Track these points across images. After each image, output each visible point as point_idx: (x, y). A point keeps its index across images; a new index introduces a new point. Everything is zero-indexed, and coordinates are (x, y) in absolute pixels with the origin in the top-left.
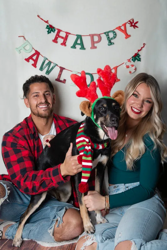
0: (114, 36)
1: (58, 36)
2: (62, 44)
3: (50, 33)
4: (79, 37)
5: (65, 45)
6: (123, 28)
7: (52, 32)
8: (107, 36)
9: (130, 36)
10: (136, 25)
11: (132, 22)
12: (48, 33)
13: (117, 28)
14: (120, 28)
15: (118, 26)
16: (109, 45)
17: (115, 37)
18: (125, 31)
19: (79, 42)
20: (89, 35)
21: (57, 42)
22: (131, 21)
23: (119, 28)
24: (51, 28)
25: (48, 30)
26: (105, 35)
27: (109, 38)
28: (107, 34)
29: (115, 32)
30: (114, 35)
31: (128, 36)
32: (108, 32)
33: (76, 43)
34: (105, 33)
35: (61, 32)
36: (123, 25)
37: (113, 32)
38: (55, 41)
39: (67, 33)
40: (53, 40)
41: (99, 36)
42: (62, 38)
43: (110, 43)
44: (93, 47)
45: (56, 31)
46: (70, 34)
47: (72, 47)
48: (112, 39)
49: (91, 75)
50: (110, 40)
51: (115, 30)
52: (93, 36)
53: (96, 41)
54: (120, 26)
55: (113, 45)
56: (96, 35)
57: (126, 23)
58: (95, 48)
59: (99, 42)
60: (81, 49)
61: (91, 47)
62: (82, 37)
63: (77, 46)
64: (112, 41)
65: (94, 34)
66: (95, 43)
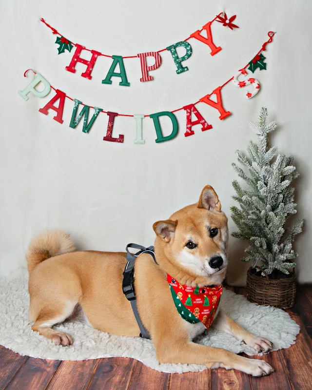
0: (187, 53)
1: (77, 59)
2: (83, 75)
3: (63, 51)
4: (118, 60)
5: (90, 78)
6: (204, 34)
7: (66, 50)
8: (173, 54)
9: (220, 49)
10: (234, 23)
11: (224, 18)
12: (59, 53)
13: (192, 36)
14: (199, 34)
15: (194, 31)
16: (178, 73)
17: (189, 56)
18: (209, 41)
19: (117, 70)
20: (137, 55)
21: (74, 71)
22: (221, 16)
23: (197, 35)
24: (64, 43)
25: (58, 46)
26: (169, 52)
27: (178, 57)
28: (172, 48)
29: (189, 44)
30: (187, 51)
31: (216, 50)
32: (175, 47)
33: (111, 73)
34: (169, 49)
35: (83, 51)
36: (204, 28)
37: (185, 43)
38: (71, 68)
39: (94, 52)
40: (67, 67)
41: (157, 55)
42: (85, 62)
43: (182, 69)
44: (146, 78)
45: (74, 49)
46: (99, 54)
47: (104, 82)
48: (183, 59)
49: (171, 115)
50: (180, 62)
51: (188, 41)
52: (146, 56)
53: (152, 67)
54: (198, 31)
55: (188, 71)
56: (151, 55)
57: (211, 23)
58: (148, 80)
59: (157, 68)
60: (121, 84)
61: (141, 79)
62: (124, 59)
63: (113, 79)
64: (184, 64)
65: (148, 53)
66: (149, 70)
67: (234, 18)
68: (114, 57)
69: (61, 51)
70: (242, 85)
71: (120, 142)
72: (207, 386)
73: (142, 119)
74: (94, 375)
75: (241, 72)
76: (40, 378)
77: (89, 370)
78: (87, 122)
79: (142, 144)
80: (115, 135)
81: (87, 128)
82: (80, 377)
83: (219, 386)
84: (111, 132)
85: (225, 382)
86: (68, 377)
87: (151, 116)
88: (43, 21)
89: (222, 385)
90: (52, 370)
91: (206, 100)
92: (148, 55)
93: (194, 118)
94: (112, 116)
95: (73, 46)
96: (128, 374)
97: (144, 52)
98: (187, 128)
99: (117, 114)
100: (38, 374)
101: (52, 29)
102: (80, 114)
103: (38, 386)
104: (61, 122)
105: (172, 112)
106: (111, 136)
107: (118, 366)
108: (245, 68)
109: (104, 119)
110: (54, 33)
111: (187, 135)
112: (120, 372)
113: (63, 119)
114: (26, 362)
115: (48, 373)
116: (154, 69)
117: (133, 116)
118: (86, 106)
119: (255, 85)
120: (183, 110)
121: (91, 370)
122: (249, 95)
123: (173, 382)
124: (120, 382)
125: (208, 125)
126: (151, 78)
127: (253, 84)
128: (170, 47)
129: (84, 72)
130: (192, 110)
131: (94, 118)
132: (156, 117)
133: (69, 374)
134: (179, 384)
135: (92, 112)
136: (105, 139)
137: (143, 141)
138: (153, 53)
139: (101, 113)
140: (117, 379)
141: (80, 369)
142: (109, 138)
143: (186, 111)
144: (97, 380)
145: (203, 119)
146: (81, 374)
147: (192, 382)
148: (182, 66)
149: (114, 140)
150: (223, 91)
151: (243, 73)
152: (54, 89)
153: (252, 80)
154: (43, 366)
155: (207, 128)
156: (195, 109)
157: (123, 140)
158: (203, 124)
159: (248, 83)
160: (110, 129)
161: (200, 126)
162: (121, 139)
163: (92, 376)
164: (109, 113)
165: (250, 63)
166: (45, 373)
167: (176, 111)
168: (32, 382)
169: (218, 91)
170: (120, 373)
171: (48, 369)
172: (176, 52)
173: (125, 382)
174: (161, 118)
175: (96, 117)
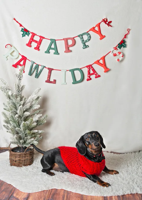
0: (88, 39)
1: (32, 40)
2: (35, 48)
3: (25, 36)
4: (53, 41)
5: (39, 50)
6: (97, 29)
9: (105, 36)
12: (23, 37)
13: (90, 30)
16: (84, 49)
18: (99, 32)
19: (53, 46)
20: (63, 39)
21: (30, 46)
22: (105, 20)
23: (93, 29)
24: (25, 32)
25: (22, 33)
26: (79, 38)
27: (83, 40)
28: (81, 36)
29: (89, 34)
30: (88, 37)
31: (102, 37)
33: (50, 48)
34: (79, 36)
35: (35, 36)
36: (96, 26)
37: (87, 33)
38: (29, 45)
39: (40, 37)
40: (27, 44)
41: (73, 39)
42: (36, 42)
45: (31, 35)
46: (44, 38)
47: (46, 52)
48: (86, 41)
49: (80, 70)
50: (85, 43)
51: (89, 32)
52: (67, 40)
53: (70, 45)
54: (94, 27)
55: (88, 48)
56: (70, 39)
57: (100, 23)
58: (69, 52)
59: (73, 46)
60: (54, 53)
61: (65, 51)
62: (56, 41)
63: (51, 51)
64: (87, 44)
65: (68, 38)
66: (69, 47)
67: (111, 22)
68: (51, 40)
69: (23, 35)
70: (115, 55)
71: (54, 83)
73: (65, 72)
75: (114, 49)
78: (37, 73)
79: (65, 84)
80: (52, 80)
81: (37, 76)
84: (50, 78)
87: (70, 71)
88: (15, 19)
91: (98, 62)
92: (68, 39)
93: (92, 72)
94: (50, 70)
95: (30, 33)
97: (66, 38)
98: (88, 77)
99: (53, 69)
101: (19, 24)
102: (34, 69)
105: (80, 69)
106: (49, 80)
108: (116, 47)
109: (46, 71)
110: (20, 26)
111: (88, 80)
113: (25, 71)
116: (72, 46)
117: (61, 70)
118: (37, 64)
119: (121, 55)
120: (86, 67)
122: (118, 60)
125: (98, 75)
126: (70, 51)
127: (120, 55)
128: (79, 35)
129: (36, 47)
130: (90, 68)
131: (41, 71)
132: (73, 71)
135: (40, 68)
136: (46, 81)
137: (66, 83)
138: (71, 38)
139: (45, 68)
142: (48, 81)
143: (87, 68)
145: (96, 72)
148: (85, 45)
149: (51, 82)
150: (106, 58)
151: (115, 49)
152: (21, 55)
153: (120, 53)
155: (98, 76)
156: (92, 67)
157: (55, 83)
158: (96, 75)
159: (118, 54)
160: (49, 76)
161: (94, 76)
162: (55, 82)
164: (49, 69)
165: (119, 44)
167: (82, 68)
169: (103, 58)
172: (82, 38)
174: (75, 72)
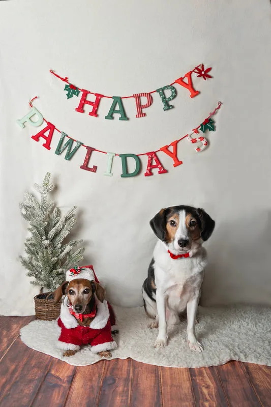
1: (83, 101)
2: (91, 114)
4: (118, 100)
5: (97, 115)
6: (186, 80)
8: (161, 95)
11: (201, 69)
13: (176, 82)
14: (182, 81)
20: (132, 96)
22: (199, 68)
26: (158, 93)
29: (174, 88)
34: (158, 91)
36: (186, 76)
41: (149, 96)
42: (91, 103)
46: (102, 96)
51: (173, 85)
54: (181, 78)
57: (191, 73)
67: (209, 69)
68: (113, 98)
71: (93, 172)
72: (190, 390)
73: (113, 157)
74: (102, 387)
76: (59, 392)
77: (96, 383)
78: (69, 152)
81: (69, 157)
82: (91, 390)
83: (199, 390)
84: (87, 163)
85: (203, 386)
86: (81, 391)
87: (121, 156)
89: (201, 389)
90: (67, 385)
92: (142, 96)
94: (90, 150)
96: (128, 384)
98: (147, 169)
99: (94, 150)
100: (57, 390)
102: (65, 145)
103: (59, 399)
104: (49, 148)
105: (138, 156)
107: (119, 379)
109: (83, 152)
111: (146, 175)
112: (122, 383)
113: (51, 146)
114: (44, 380)
115: (64, 388)
117: (106, 153)
118: (71, 139)
120: (146, 155)
121: (98, 383)
123: (164, 389)
124: (123, 391)
125: (164, 169)
128: (159, 89)
130: (153, 156)
131: (76, 150)
132: (124, 157)
133: (82, 387)
134: (169, 390)
135: (75, 145)
136: (82, 167)
138: (145, 93)
139: (82, 146)
140: (120, 389)
141: (89, 383)
142: (85, 167)
143: (148, 156)
144: (105, 390)
145: (161, 164)
146: (92, 387)
147: (178, 388)
149: (89, 169)
154: (60, 383)
155: (163, 171)
156: (156, 156)
158: (160, 169)
160: (87, 160)
161: (158, 170)
162: (95, 169)
163: (100, 388)
164: (88, 148)
166: (62, 388)
168: (54, 396)
170: (122, 385)
171: (64, 385)
172: (163, 93)
173: (127, 391)
174: (129, 159)
175: (77, 149)
